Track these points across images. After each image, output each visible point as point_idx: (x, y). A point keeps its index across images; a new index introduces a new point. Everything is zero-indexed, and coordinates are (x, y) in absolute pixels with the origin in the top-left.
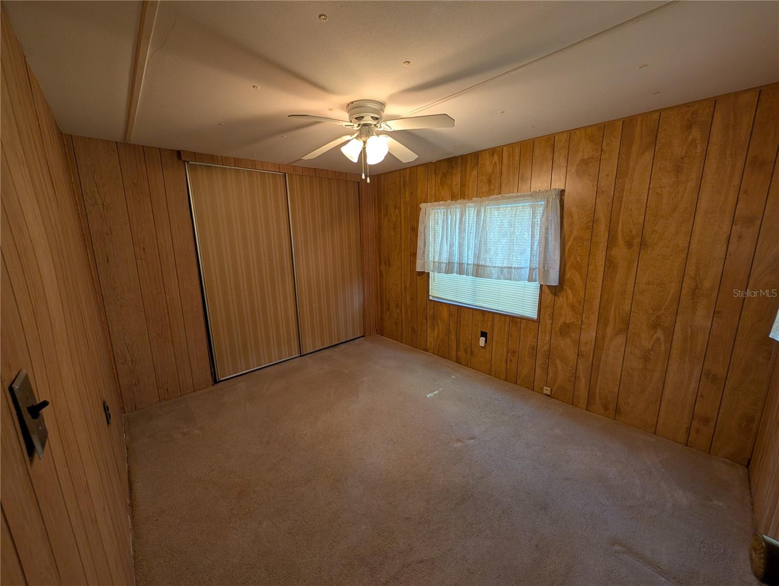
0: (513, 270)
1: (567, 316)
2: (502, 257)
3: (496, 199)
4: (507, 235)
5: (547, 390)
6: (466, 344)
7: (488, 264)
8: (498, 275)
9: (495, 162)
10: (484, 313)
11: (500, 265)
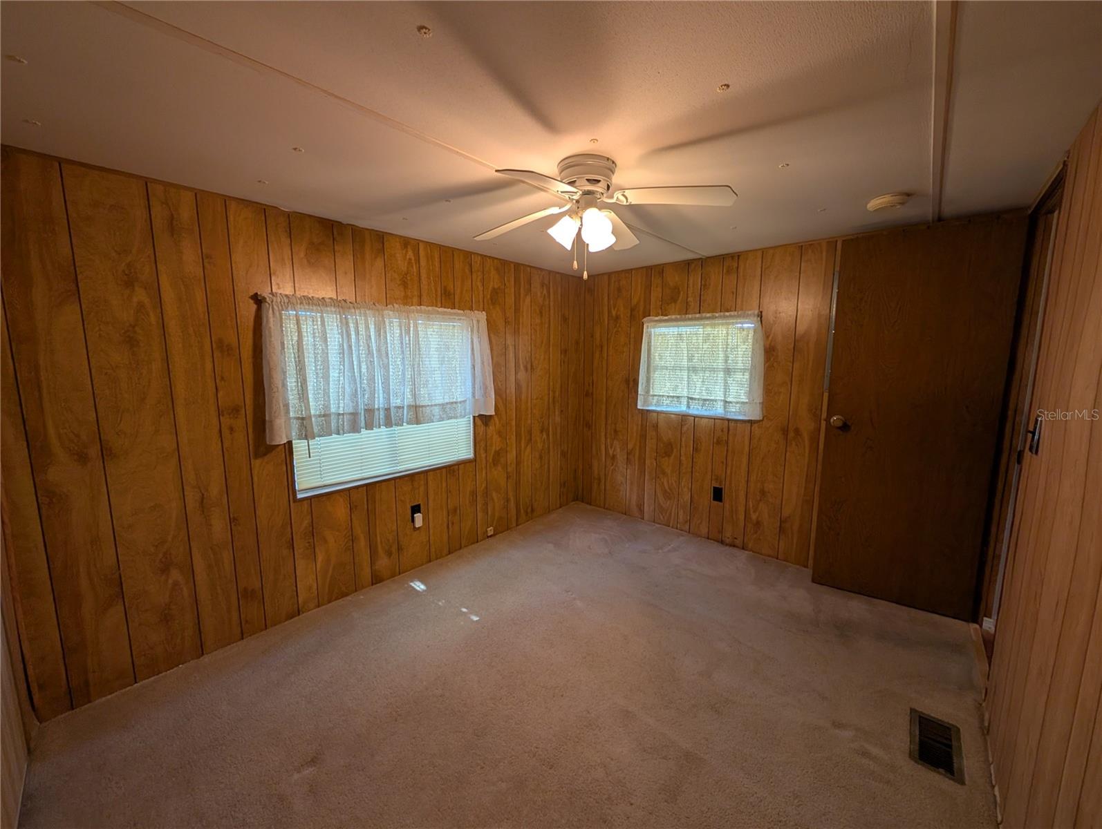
0: (459, 405)
1: (496, 444)
2: (442, 391)
3: (428, 313)
4: (444, 361)
5: (490, 531)
6: (388, 540)
7: (426, 402)
8: (440, 415)
9: (410, 259)
10: (412, 478)
11: (441, 401)
